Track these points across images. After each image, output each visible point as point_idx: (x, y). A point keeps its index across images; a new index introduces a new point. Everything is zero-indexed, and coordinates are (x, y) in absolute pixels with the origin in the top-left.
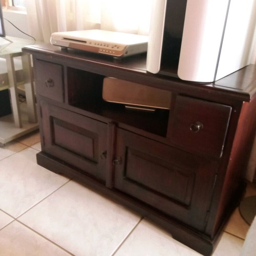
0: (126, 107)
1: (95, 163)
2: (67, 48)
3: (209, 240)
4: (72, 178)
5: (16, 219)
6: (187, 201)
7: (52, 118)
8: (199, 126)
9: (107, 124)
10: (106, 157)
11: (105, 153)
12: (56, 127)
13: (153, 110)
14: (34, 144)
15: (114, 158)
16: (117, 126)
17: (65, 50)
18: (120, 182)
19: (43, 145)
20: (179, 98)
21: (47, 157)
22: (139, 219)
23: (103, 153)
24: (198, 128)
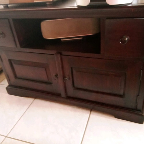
0: (62, 40)
1: (50, 83)
2: (7, 5)
3: (141, 113)
4: (35, 97)
5: (6, 137)
6: (121, 93)
7: (10, 61)
8: (127, 39)
9: (54, 55)
10: (58, 78)
11: (56, 76)
12: (15, 66)
13: (81, 38)
14: (2, 81)
15: (64, 77)
16: (61, 54)
17: (6, 6)
18: (71, 92)
19: (9, 81)
20: (107, 21)
21: (14, 88)
22: (89, 112)
23: (55, 76)
24: (126, 41)
